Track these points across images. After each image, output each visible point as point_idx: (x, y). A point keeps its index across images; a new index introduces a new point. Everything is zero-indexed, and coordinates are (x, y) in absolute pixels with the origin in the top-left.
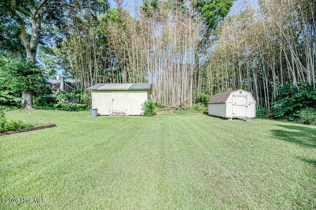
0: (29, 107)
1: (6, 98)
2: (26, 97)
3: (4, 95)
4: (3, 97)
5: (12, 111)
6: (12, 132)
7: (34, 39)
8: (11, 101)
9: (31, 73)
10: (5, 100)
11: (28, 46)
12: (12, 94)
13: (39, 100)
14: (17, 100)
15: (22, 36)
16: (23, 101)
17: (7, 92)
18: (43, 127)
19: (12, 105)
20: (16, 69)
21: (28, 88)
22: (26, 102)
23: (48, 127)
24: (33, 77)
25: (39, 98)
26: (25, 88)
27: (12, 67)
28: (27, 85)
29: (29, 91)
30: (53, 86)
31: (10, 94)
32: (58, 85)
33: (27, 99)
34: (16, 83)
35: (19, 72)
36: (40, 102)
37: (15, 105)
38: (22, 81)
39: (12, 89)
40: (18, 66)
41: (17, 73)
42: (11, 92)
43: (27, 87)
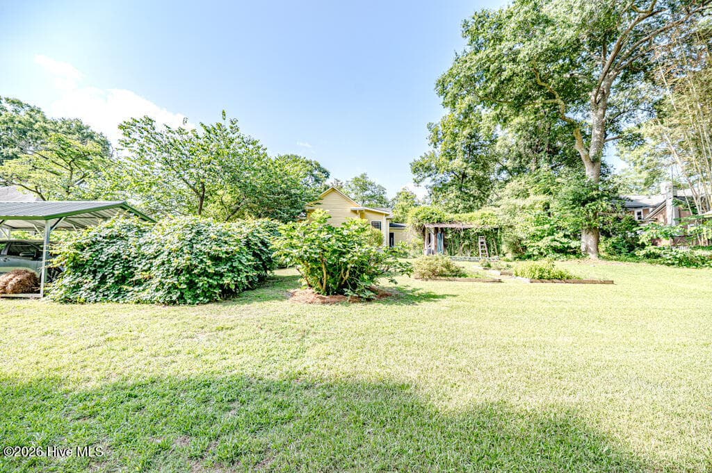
0: (592, 256)
1: (561, 243)
2: (587, 241)
3: (558, 239)
4: (558, 241)
5: (569, 262)
6: (558, 281)
7: (595, 140)
8: (566, 246)
9: (593, 199)
10: (559, 245)
11: (587, 156)
12: (569, 236)
13: (613, 242)
14: (574, 244)
15: (576, 145)
16: (583, 248)
17: (561, 234)
18: (593, 282)
19: (569, 253)
20: (571, 198)
21: (589, 225)
22: (587, 249)
23: (601, 283)
24: (594, 205)
25: (614, 239)
26: (585, 225)
27: (566, 196)
28: (588, 219)
29: (591, 229)
30: (651, 209)
31: (565, 236)
32: (661, 208)
33: (589, 243)
34: (572, 220)
35: (574, 201)
36: (615, 247)
37: (574, 253)
38: (580, 215)
39: (568, 228)
40: (574, 193)
41: (573, 204)
42: (567, 233)
43: (587, 223)
